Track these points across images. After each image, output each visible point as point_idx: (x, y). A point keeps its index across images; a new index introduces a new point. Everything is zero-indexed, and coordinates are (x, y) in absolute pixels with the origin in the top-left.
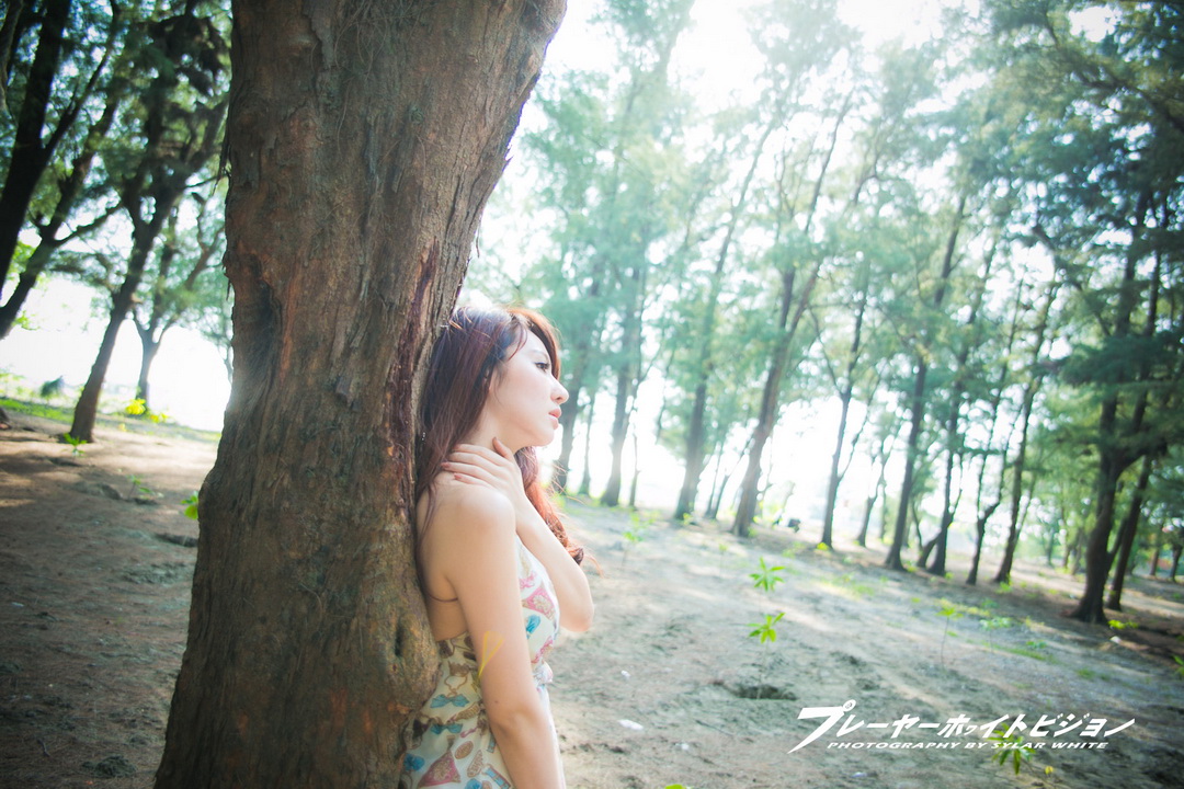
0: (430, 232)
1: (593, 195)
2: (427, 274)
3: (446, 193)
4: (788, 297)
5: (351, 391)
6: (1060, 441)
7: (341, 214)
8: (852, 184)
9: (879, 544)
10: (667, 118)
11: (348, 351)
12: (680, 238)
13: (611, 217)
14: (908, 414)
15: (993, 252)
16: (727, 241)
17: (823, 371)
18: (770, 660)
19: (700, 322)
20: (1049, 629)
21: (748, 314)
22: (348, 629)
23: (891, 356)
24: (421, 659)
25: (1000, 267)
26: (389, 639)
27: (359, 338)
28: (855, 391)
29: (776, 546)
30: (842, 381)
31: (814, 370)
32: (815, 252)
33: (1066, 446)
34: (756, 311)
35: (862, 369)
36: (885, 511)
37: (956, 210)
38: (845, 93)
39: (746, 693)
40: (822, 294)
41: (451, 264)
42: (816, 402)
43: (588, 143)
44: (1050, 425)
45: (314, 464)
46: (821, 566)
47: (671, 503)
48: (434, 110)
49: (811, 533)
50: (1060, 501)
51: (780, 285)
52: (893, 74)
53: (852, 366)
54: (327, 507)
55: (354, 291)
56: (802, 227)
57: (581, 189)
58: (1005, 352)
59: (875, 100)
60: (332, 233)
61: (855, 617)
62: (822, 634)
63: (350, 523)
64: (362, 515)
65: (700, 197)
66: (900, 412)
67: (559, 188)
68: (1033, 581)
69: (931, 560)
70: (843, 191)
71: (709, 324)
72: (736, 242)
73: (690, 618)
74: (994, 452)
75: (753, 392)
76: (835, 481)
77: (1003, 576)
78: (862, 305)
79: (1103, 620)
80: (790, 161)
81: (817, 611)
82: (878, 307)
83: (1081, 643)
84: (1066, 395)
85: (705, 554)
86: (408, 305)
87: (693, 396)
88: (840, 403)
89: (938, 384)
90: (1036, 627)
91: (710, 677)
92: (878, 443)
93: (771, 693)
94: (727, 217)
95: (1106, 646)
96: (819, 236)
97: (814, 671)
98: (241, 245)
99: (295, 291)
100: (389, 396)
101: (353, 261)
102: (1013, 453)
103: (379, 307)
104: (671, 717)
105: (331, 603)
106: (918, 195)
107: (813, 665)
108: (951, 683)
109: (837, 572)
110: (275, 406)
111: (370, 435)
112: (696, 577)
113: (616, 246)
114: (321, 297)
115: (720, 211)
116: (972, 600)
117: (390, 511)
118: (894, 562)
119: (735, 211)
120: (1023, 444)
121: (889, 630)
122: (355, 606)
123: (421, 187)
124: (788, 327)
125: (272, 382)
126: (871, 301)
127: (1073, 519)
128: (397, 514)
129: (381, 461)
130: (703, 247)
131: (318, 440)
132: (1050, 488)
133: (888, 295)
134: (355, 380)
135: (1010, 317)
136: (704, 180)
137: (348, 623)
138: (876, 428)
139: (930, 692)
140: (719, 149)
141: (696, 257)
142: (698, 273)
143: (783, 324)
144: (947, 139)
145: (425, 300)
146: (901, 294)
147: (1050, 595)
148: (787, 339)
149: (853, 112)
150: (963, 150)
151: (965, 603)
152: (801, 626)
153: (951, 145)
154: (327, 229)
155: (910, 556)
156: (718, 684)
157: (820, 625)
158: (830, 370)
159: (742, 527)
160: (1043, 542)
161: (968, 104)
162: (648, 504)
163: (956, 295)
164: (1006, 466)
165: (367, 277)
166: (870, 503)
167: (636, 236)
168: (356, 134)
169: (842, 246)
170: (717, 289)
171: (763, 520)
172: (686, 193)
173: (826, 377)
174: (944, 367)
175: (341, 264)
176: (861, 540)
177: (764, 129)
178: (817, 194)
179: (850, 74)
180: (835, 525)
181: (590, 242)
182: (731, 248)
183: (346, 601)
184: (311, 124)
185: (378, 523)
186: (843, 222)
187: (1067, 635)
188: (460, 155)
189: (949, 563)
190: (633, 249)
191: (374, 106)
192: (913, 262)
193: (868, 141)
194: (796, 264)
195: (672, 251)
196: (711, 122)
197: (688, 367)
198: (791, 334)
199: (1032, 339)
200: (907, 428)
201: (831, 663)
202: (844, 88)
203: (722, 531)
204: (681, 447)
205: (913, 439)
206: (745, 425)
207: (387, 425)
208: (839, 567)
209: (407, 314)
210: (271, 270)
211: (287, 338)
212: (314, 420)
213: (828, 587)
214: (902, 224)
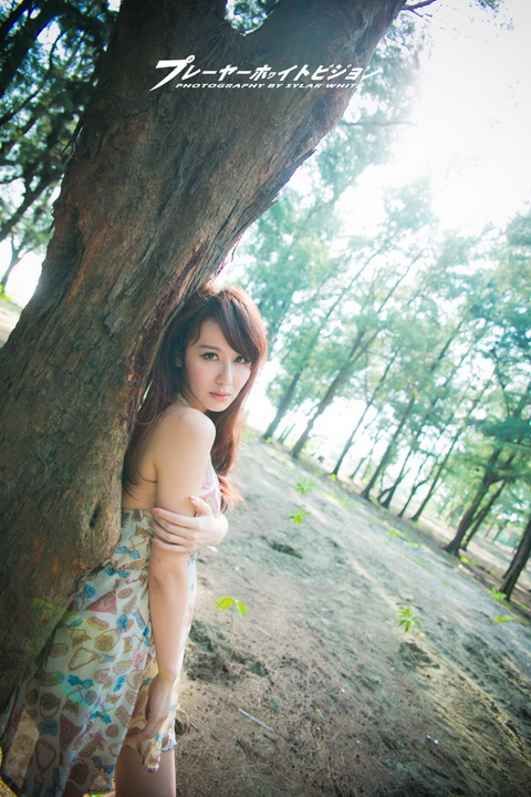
0: (206, 232)
1: (275, 257)
2: (195, 261)
3: (226, 209)
4: (357, 343)
5: (115, 326)
6: (466, 460)
7: (148, 198)
8: (408, 296)
9: (361, 483)
10: (326, 230)
11: (122, 296)
12: (313, 293)
13: (281, 271)
14: (398, 422)
15: (466, 355)
16: (336, 303)
17: (362, 386)
18: (294, 532)
19: (308, 341)
20: (432, 553)
21: (335, 345)
22: (61, 495)
23: (398, 390)
24: (107, 535)
25: (467, 363)
26: (88, 513)
27: (132, 289)
28: (374, 402)
29: (310, 468)
30: (370, 394)
31: (357, 384)
32: (380, 325)
33: (468, 463)
34: (339, 345)
35: (382, 392)
36: (368, 467)
37: (456, 327)
38: (421, 248)
39: (276, 547)
40: (375, 347)
41: (213, 259)
42: (353, 400)
43: (282, 228)
44: (462, 449)
45: (72, 369)
46: (329, 486)
47: (264, 430)
48: (237, 148)
49: (329, 466)
50: (455, 489)
51: (355, 335)
52: (449, 247)
53: (377, 389)
54: (73, 403)
55: (139, 255)
56: (377, 309)
57: (270, 250)
58: (454, 407)
59: (435, 257)
60: (137, 208)
61: (341, 520)
62: (323, 525)
63: (86, 420)
64: (96, 416)
65: (330, 276)
66: (392, 419)
67: (259, 247)
68: (429, 524)
69: (383, 499)
70: (404, 298)
71: (314, 342)
72: (341, 306)
73: (258, 496)
74: (433, 455)
75: (323, 385)
76: (349, 444)
77: (415, 518)
78: (392, 360)
79: (457, 554)
80: (382, 273)
81: (323, 511)
82: (401, 363)
83: (446, 565)
84: (476, 437)
85: (273, 461)
86: (175, 278)
87: (292, 378)
88: (366, 405)
89: (417, 412)
90: (426, 549)
91: (261, 533)
92: (376, 431)
93: (289, 551)
94: (339, 291)
95: (456, 570)
96: (383, 317)
97: (315, 545)
98: (69, 197)
99: (98, 241)
100: (141, 338)
101: (146, 234)
102: (440, 460)
103: (154, 271)
104: (234, 549)
105: (55, 472)
106: (439, 313)
107: (315, 541)
108: (381, 571)
109: (336, 492)
110: (57, 319)
111: (119, 361)
112: (266, 473)
113: (279, 286)
114: (115, 252)
115: (336, 287)
116: (398, 526)
117: (116, 420)
118: (365, 495)
119: (344, 290)
120: (448, 455)
121: (356, 532)
122: (71, 481)
123: (210, 198)
124: (352, 359)
125: (61, 301)
126: (398, 359)
127: (457, 500)
128: (121, 424)
129: (121, 383)
130: (322, 302)
131: (81, 352)
132: (452, 480)
133: (408, 359)
134: (120, 319)
135: (464, 389)
136: (334, 269)
137: (63, 492)
138: (377, 424)
139: (370, 573)
140: (348, 255)
141: (317, 307)
142: (315, 315)
143: (351, 356)
144: (463, 290)
145: (188, 278)
146: (413, 360)
147: (435, 534)
148: (350, 364)
149: (421, 259)
150: (470, 299)
151: (395, 527)
152: (314, 518)
153: (464, 293)
154: (134, 204)
155: (374, 493)
156: (263, 538)
157: (323, 518)
158: (366, 388)
159: (295, 453)
160: (439, 506)
161: (481, 275)
162: (250, 425)
163: (441, 370)
164: (436, 464)
165: (152, 248)
166: (363, 460)
167: (290, 285)
168: (176, 145)
169: (394, 326)
170: (323, 326)
171: (306, 452)
172: (325, 272)
173: (362, 390)
174: (421, 404)
175: (136, 232)
176: (352, 477)
177: (374, 252)
178: (390, 295)
179: (427, 239)
180: (341, 466)
181: (265, 281)
182: (337, 308)
183: (66, 475)
184: (147, 126)
185: (106, 425)
186: (397, 314)
187: (440, 558)
188: (244, 186)
189: (392, 503)
190: (286, 291)
191: (195, 129)
192: (425, 346)
193: (425, 277)
194: (368, 327)
195: (306, 299)
196: (349, 239)
197: (294, 361)
198: (353, 362)
199: (470, 405)
200: (394, 429)
201: (324, 543)
202: (421, 246)
203: (285, 451)
204: (276, 401)
205: (395, 436)
206: (313, 400)
207: (133, 358)
208: (338, 489)
209: (172, 284)
210: (85, 221)
211: (81, 272)
212: (82, 338)
213: (331, 499)
214: (425, 325)
